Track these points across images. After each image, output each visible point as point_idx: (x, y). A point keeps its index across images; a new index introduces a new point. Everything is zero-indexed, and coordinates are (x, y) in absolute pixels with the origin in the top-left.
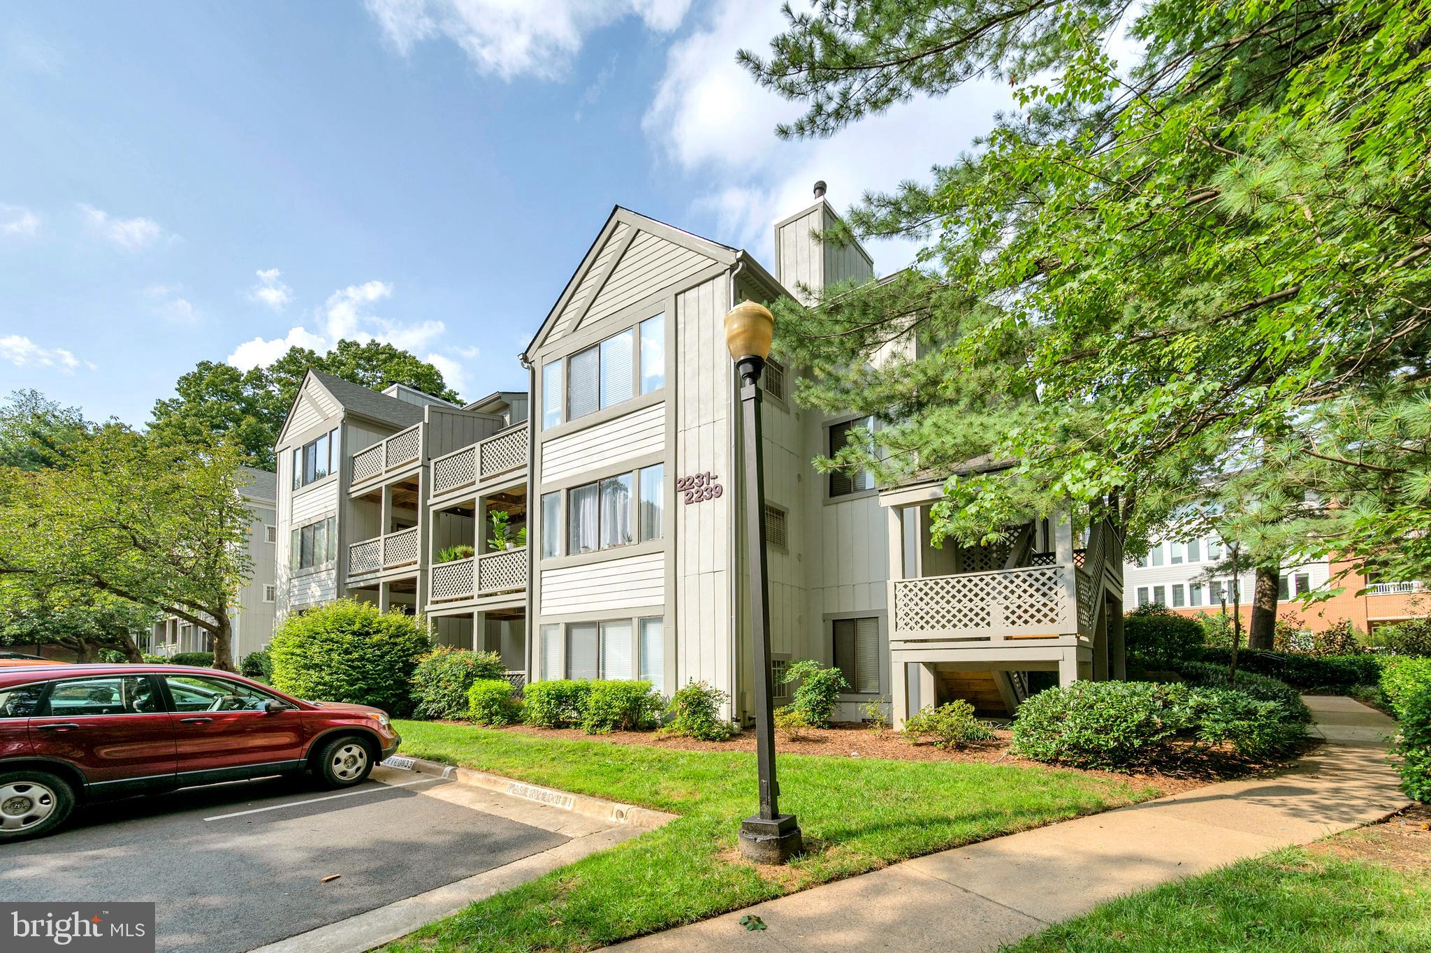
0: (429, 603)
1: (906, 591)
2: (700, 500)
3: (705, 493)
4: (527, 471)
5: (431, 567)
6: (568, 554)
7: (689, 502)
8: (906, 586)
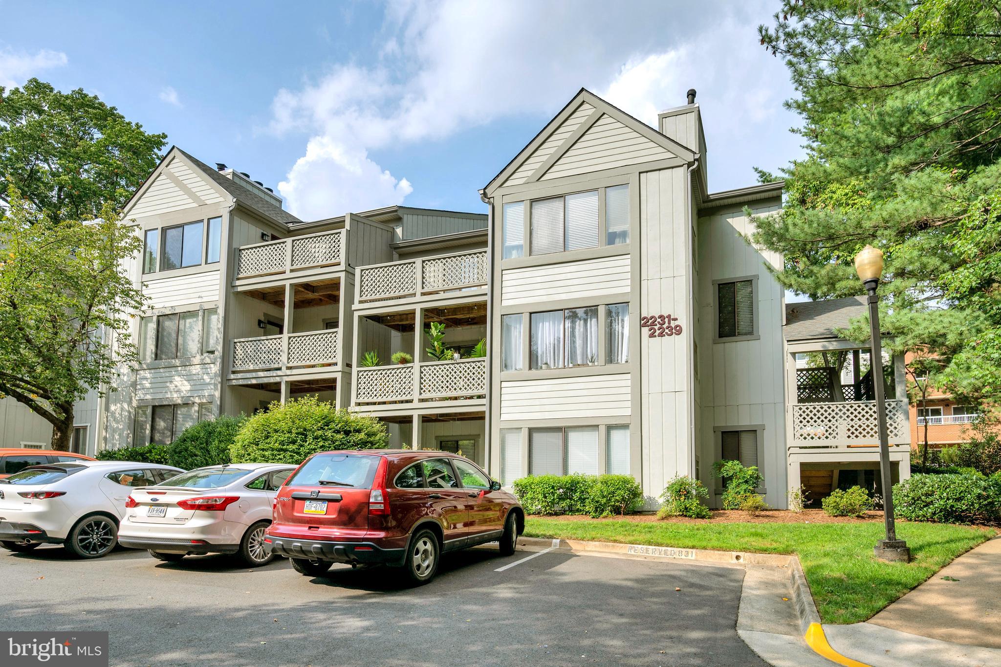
0: (353, 403)
1: (801, 412)
2: (661, 335)
3: (667, 331)
4: (486, 289)
5: (355, 369)
6: (530, 368)
7: (652, 336)
8: (800, 409)
